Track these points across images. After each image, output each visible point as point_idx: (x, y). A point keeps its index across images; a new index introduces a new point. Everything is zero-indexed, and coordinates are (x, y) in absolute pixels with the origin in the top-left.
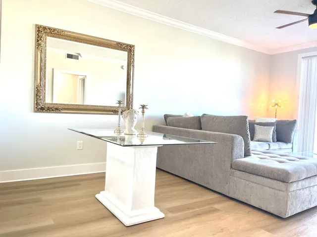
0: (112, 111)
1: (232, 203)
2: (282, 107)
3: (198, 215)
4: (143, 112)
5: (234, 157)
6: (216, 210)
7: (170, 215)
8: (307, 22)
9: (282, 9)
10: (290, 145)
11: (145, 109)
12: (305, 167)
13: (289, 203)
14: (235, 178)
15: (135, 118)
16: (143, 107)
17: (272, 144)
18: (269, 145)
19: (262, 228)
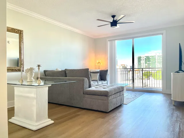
0: (11, 70)
1: (85, 111)
2: (101, 64)
3: (71, 118)
4: (39, 69)
5: (85, 89)
6: (79, 115)
7: (57, 121)
8: (110, 25)
9: (100, 19)
10: (106, 82)
11: (40, 67)
12: (114, 89)
13: (109, 105)
14: (86, 99)
15: (33, 72)
16: (39, 66)
17: (99, 82)
18: (98, 82)
19: (100, 118)
